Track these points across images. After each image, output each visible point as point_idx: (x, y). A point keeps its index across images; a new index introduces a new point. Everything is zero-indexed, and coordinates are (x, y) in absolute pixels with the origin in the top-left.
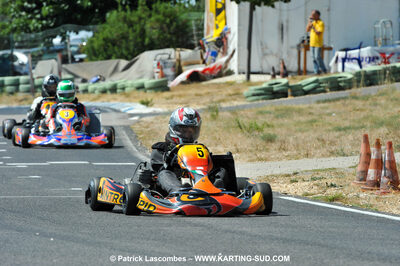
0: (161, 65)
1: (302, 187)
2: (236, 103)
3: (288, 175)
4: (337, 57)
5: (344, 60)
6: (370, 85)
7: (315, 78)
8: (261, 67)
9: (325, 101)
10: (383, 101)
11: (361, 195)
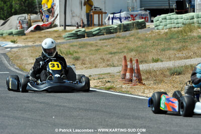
0: (21, 23)
1: (93, 83)
2: (59, 41)
4: (109, 17)
5: (113, 19)
6: (126, 31)
7: (98, 28)
8: (71, 22)
9: (104, 39)
10: (132, 39)
11: (123, 86)
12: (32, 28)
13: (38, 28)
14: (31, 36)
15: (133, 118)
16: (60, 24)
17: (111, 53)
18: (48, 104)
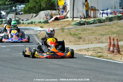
0: (46, 15)
1: (90, 53)
2: (69, 27)
3: (86, 49)
4: (100, 13)
5: (102, 14)
6: (111, 21)
7: (93, 19)
8: (77, 16)
9: (97, 26)
10: (115, 26)
11: (108, 55)
12: (53, 19)
13: (57, 19)
14: (53, 24)
15: (114, 75)
16: (70, 17)
17: (101, 35)
18: (62, 65)
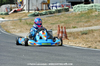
0: (7, 9)
2: (26, 18)
5: (52, 7)
6: (59, 13)
7: (45, 11)
8: (32, 8)
10: (63, 17)
15: (63, 56)
16: (26, 9)
17: (52, 24)
